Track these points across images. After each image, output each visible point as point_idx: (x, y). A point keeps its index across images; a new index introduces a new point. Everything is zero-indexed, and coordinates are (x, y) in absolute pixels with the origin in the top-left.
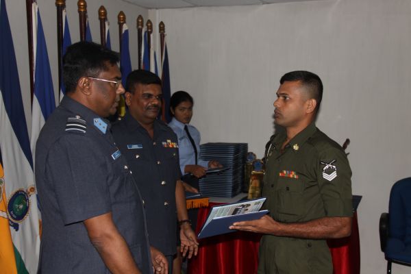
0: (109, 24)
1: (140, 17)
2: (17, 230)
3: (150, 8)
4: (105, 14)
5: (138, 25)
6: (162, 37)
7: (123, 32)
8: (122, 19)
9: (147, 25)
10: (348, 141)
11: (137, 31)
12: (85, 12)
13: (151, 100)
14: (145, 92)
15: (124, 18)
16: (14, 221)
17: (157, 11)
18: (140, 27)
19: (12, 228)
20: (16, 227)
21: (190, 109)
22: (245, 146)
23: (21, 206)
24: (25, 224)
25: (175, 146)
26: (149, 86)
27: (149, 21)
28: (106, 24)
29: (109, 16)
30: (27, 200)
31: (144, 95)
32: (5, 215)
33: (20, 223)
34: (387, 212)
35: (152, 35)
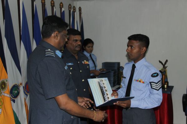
0: (55, 8)
1: (70, 5)
2: (14, 103)
3: (75, 1)
4: (54, 3)
5: (69, 8)
6: (80, 14)
7: (62, 12)
8: (61, 6)
9: (73, 8)
10: (167, 61)
11: (68, 11)
12: (45, 2)
13: (77, 42)
14: (74, 39)
15: (63, 5)
16: (13, 99)
17: (78, 2)
18: (70, 9)
19: (12, 102)
20: (14, 101)
21: (92, 47)
22: (119, 63)
23: (16, 92)
24: (18, 100)
25: (88, 63)
26: (76, 36)
27: (74, 7)
28: (54, 8)
29: (55, 4)
30: (19, 89)
31: (74, 40)
32: (8, 96)
33: (16, 100)
34: (186, 93)
35: (75, 13)
